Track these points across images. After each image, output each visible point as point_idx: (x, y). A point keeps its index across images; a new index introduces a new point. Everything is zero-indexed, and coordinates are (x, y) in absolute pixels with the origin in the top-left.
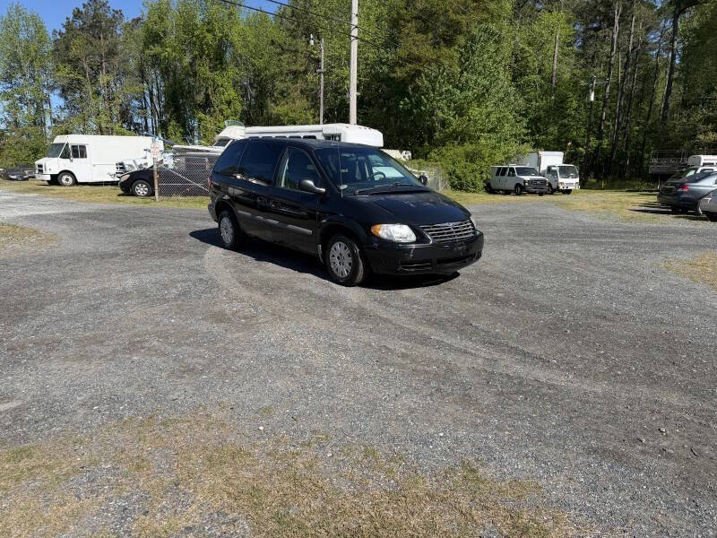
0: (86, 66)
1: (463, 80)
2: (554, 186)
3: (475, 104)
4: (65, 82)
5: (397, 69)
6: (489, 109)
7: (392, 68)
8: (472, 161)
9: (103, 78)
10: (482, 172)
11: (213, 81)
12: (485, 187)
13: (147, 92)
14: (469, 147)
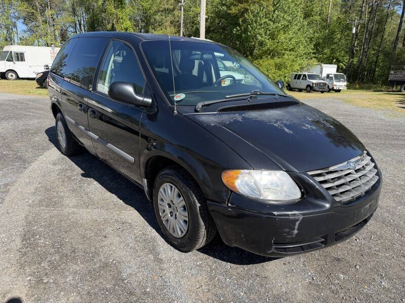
0: (37, 4)
1: (275, 16)
2: (331, 87)
3: (282, 32)
4: (24, 14)
5: (232, 7)
6: (291, 36)
7: (229, 7)
8: (279, 69)
9: (48, 12)
10: (285, 77)
11: (116, 15)
12: (287, 87)
13: (77, 22)
14: (277, 60)
